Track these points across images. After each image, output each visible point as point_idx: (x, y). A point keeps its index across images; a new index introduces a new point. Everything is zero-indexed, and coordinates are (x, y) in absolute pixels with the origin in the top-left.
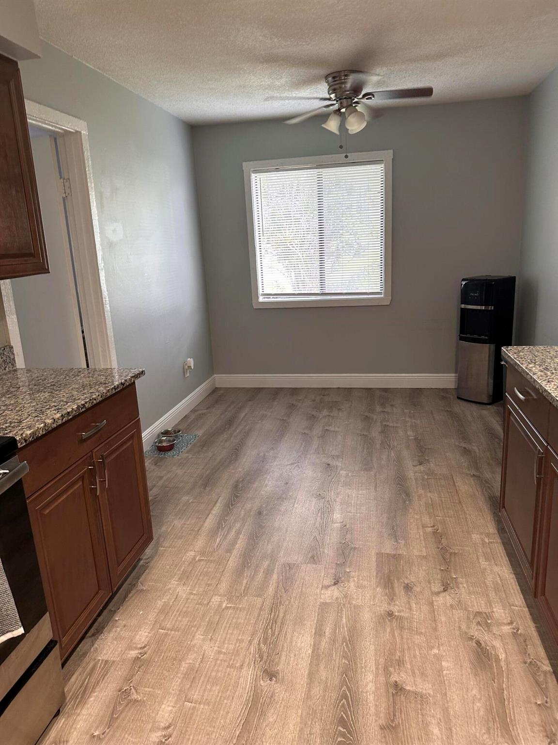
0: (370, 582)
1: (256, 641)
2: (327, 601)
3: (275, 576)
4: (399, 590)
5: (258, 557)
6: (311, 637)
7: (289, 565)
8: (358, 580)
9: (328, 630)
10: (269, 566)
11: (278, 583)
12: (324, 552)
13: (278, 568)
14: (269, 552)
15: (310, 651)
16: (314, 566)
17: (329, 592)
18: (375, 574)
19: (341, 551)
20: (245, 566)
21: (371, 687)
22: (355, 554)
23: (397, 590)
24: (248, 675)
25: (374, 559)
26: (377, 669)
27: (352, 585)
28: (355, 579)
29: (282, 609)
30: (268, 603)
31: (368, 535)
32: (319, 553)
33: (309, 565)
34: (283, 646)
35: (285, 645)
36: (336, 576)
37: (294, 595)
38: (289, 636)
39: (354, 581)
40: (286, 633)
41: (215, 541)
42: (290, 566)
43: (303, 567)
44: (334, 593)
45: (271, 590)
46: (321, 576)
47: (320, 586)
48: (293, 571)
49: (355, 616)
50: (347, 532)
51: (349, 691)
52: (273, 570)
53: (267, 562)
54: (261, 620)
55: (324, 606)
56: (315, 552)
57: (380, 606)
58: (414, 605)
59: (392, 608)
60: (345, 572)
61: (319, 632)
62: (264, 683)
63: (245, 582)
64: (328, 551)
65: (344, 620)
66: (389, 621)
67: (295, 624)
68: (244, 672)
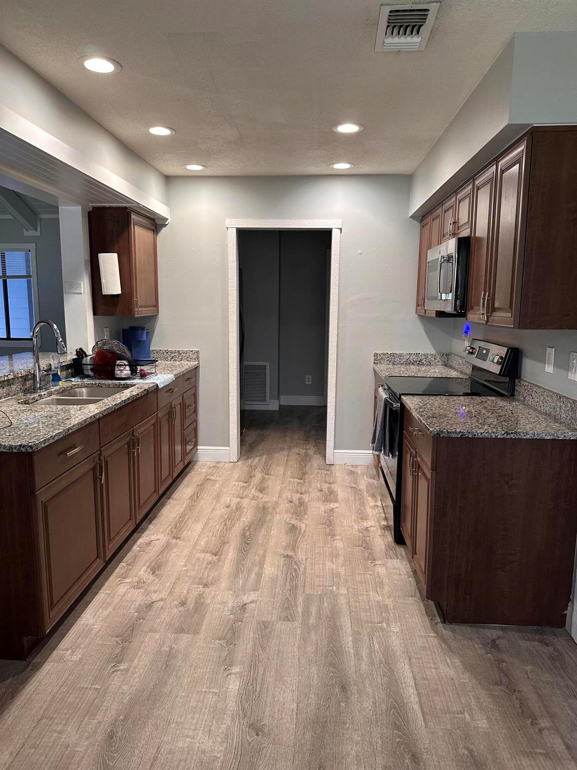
0: (214, 607)
1: (302, 570)
2: (253, 592)
3: (300, 610)
4: (191, 603)
5: (322, 627)
6: (265, 572)
7: (289, 620)
8: (224, 608)
9: (253, 576)
10: (309, 619)
11: (296, 605)
12: (254, 633)
13: (299, 616)
14: (313, 633)
15: (265, 566)
16: (264, 619)
17: (251, 598)
18: (207, 615)
19: (236, 634)
20: (331, 617)
21: (230, 554)
22: (221, 633)
23: (193, 602)
24: (301, 555)
25: (204, 627)
26: (224, 561)
27: (230, 604)
28: (226, 609)
29: (288, 587)
30: (300, 591)
31: (200, 656)
32: (259, 632)
33: (269, 620)
34: (283, 568)
35: (282, 568)
36: (244, 611)
37: (280, 596)
38: (280, 573)
39: (228, 608)
40: (282, 574)
41: (379, 643)
42: (287, 619)
43: (274, 618)
44: (246, 599)
45: (300, 599)
46: (258, 610)
47: (258, 602)
48: (284, 615)
49: (233, 584)
50: (225, 660)
51: (243, 553)
52: (303, 614)
53: (311, 622)
54: (302, 580)
55: (255, 590)
56: (264, 634)
57: (212, 590)
58: (184, 592)
59: (203, 590)
60: (234, 615)
61: (259, 575)
62: (290, 553)
63: (326, 605)
64: (250, 634)
65: (241, 582)
66: (208, 582)
67: (277, 578)
68: (304, 558)
